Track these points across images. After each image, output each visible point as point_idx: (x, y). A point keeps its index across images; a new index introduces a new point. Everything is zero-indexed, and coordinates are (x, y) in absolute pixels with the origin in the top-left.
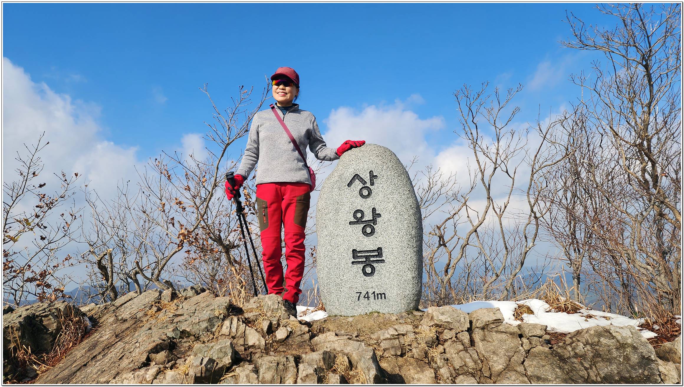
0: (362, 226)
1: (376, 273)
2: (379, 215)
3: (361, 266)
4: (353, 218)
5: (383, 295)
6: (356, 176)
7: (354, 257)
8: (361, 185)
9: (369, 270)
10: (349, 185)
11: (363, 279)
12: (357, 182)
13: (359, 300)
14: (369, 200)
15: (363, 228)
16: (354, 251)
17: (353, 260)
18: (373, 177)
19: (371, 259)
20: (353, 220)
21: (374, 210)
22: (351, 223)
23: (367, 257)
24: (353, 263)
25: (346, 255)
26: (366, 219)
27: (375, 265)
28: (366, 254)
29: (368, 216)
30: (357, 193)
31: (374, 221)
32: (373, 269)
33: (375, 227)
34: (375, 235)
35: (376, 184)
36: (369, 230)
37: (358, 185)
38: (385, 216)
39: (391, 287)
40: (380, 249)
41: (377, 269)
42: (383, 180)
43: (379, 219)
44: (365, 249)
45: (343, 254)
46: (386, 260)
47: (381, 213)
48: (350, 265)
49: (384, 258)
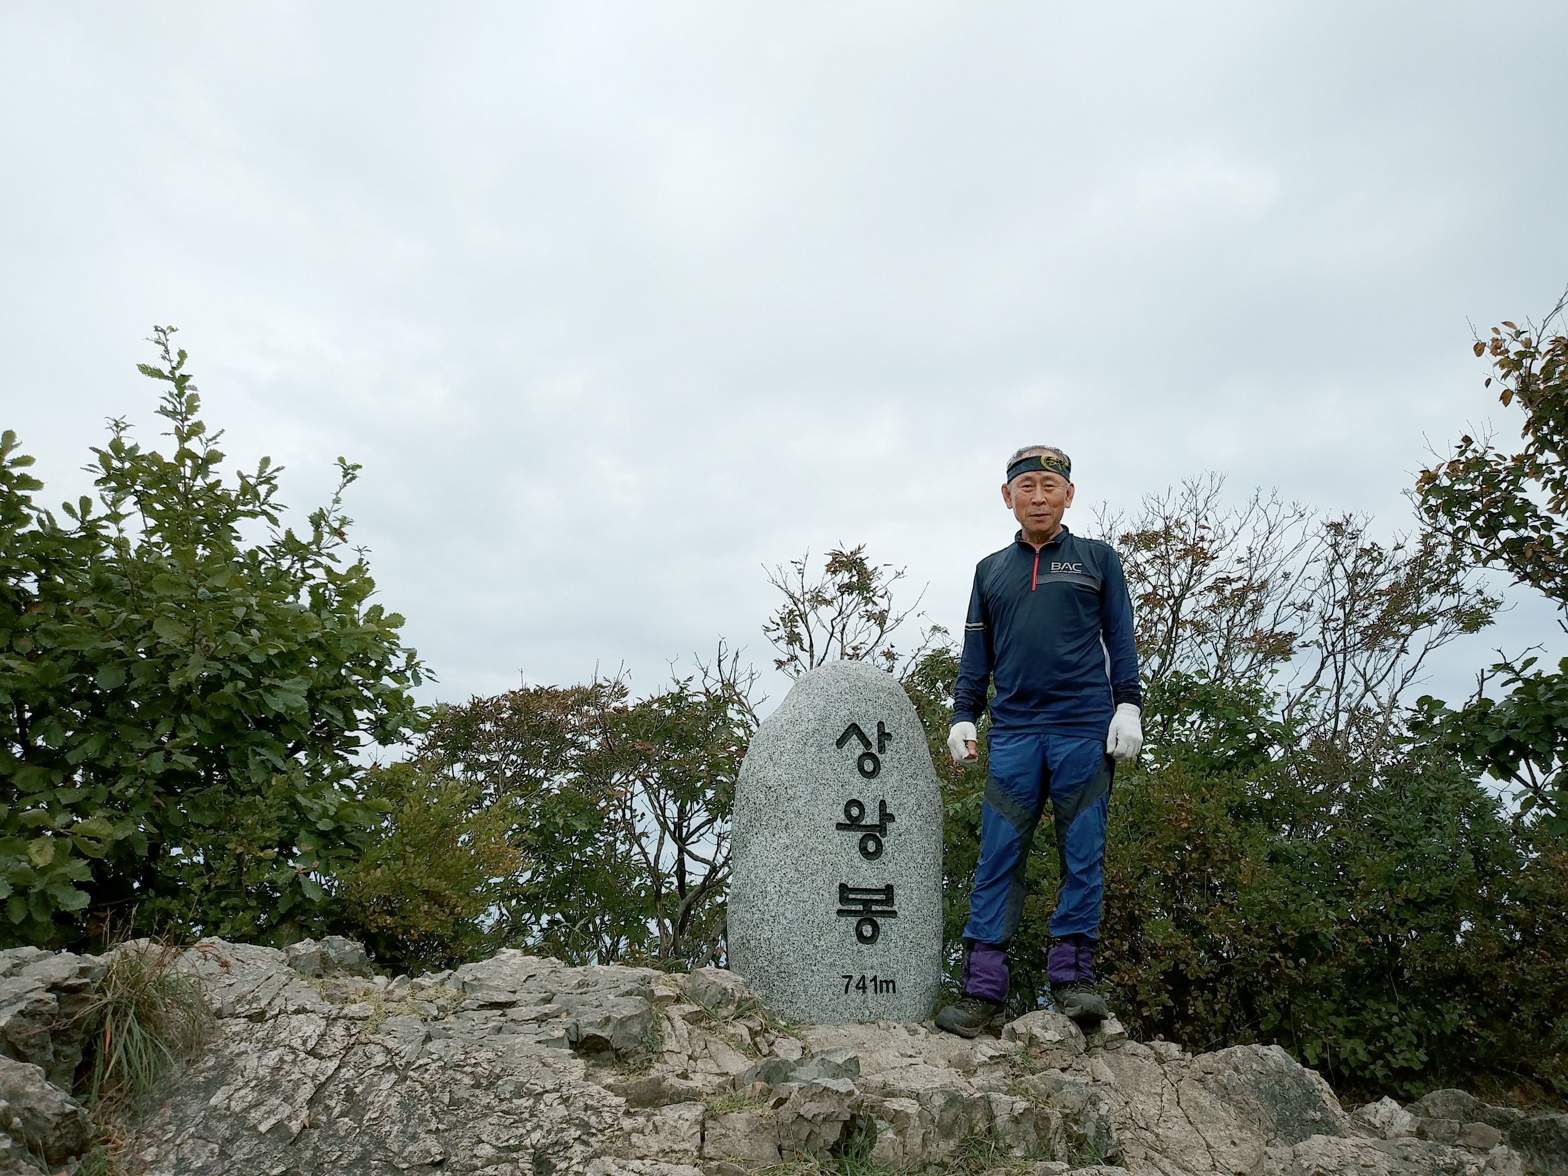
0: (860, 835)
1: (880, 937)
2: (891, 818)
3: (854, 920)
4: (843, 816)
5: (891, 985)
6: (854, 729)
7: (841, 901)
8: (860, 750)
9: (867, 930)
10: (840, 743)
11: (855, 948)
12: (854, 740)
13: (846, 992)
14: (874, 783)
15: (861, 841)
16: (843, 887)
17: (839, 906)
18: (884, 736)
19: (874, 908)
20: (842, 819)
21: (883, 803)
22: (839, 826)
23: (866, 904)
24: (839, 912)
25: (827, 895)
26: (867, 821)
27: (880, 921)
28: (864, 897)
29: (872, 818)
30: (852, 763)
31: (882, 828)
32: (876, 928)
33: (883, 840)
34: (883, 858)
35: (888, 753)
36: (871, 846)
37: (855, 748)
38: (902, 822)
39: (905, 969)
40: (889, 890)
41: (882, 929)
42: (901, 745)
43: (891, 826)
44: (864, 886)
45: (821, 892)
46: (900, 914)
47: (895, 814)
48: (834, 916)
49: (895, 908)
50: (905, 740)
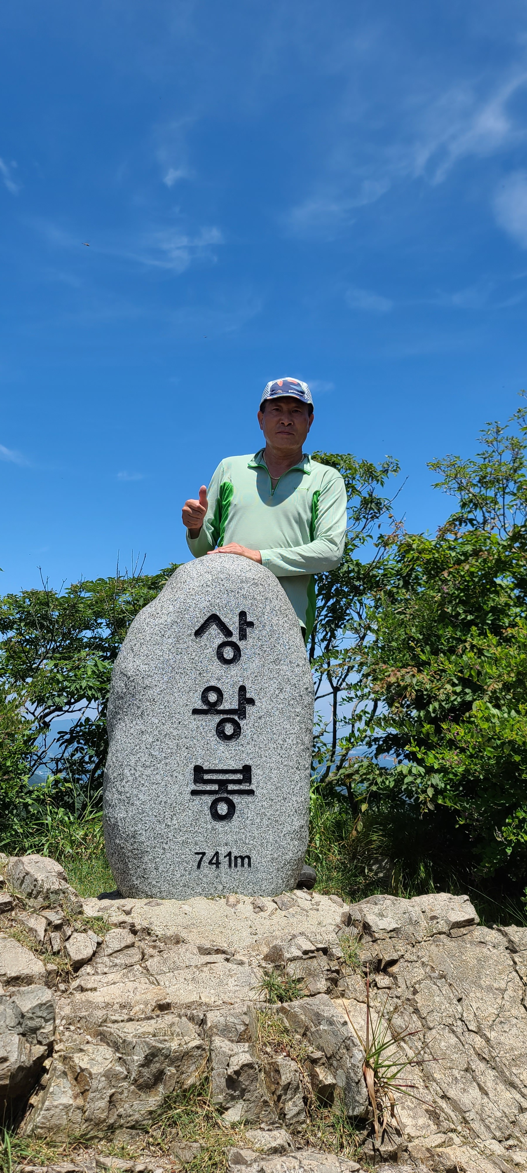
0: (217, 718)
1: (236, 815)
2: (251, 701)
3: (209, 800)
4: (200, 702)
5: (246, 860)
6: (214, 619)
7: (196, 781)
8: (221, 638)
9: (223, 809)
10: (199, 633)
11: (210, 827)
12: (214, 630)
13: (199, 867)
14: (234, 670)
15: (219, 724)
16: (198, 770)
17: (193, 787)
18: (245, 624)
19: (231, 787)
20: (199, 705)
21: (242, 689)
22: (196, 712)
23: (222, 784)
24: (194, 793)
25: (180, 776)
26: (226, 705)
27: (235, 799)
28: (221, 777)
29: (230, 702)
30: (211, 651)
31: (241, 712)
32: (232, 807)
33: (242, 723)
34: (242, 740)
35: (250, 640)
36: (229, 729)
37: (215, 637)
38: (262, 705)
39: (262, 845)
40: (247, 770)
41: (238, 807)
42: (264, 633)
43: (250, 709)
44: (220, 767)
45: (175, 774)
46: (257, 793)
47: (256, 698)
48: (188, 796)
49: (253, 787)
50: (268, 628)
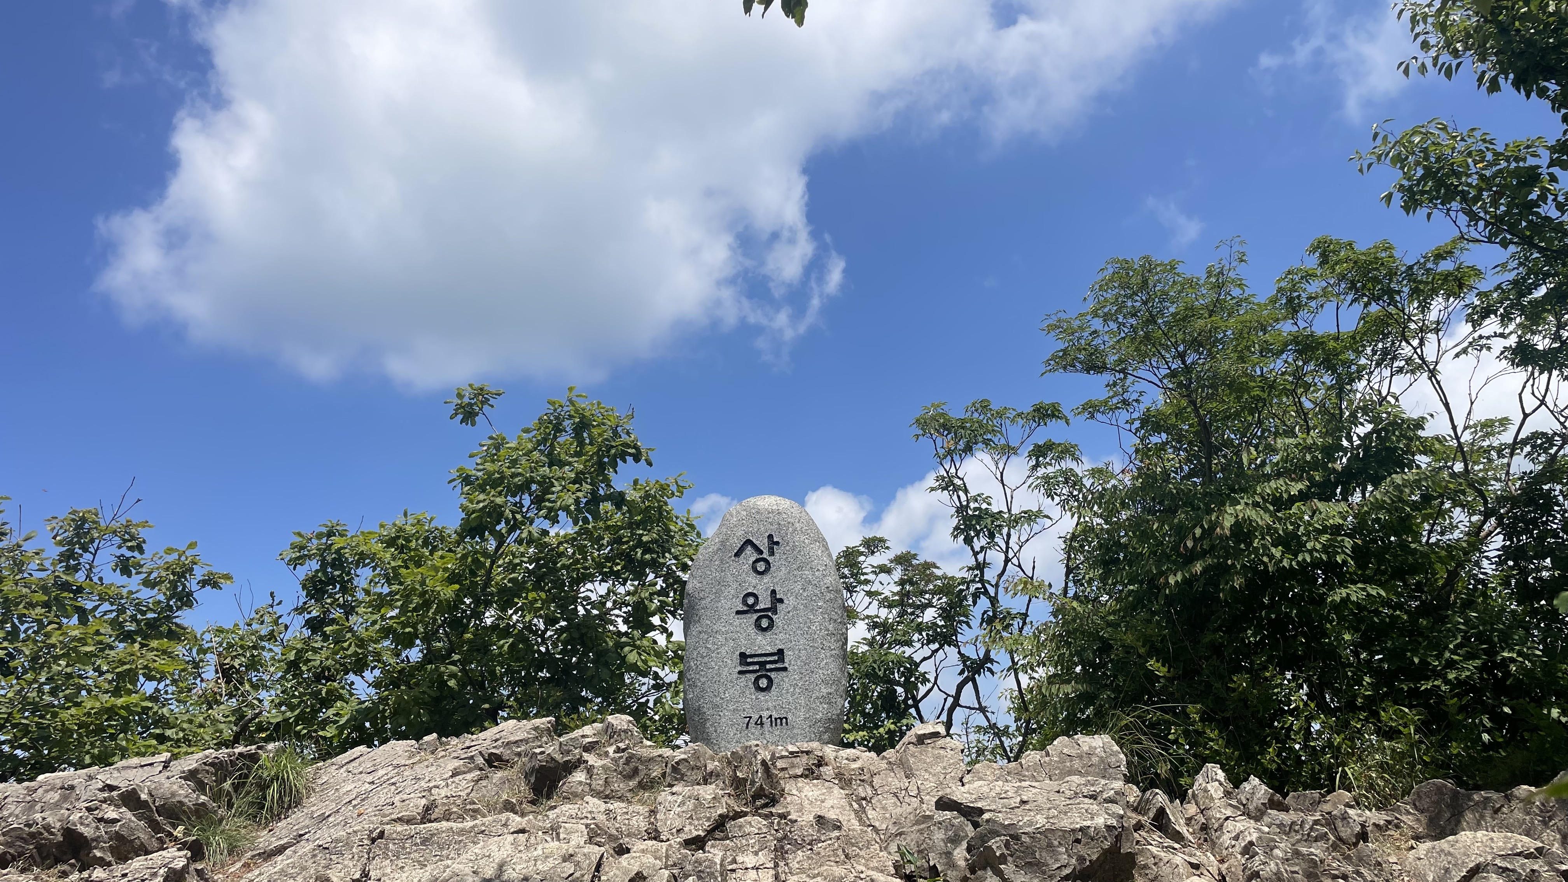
0: (755, 616)
1: (774, 687)
2: (781, 601)
3: (752, 677)
4: (741, 605)
5: (784, 720)
6: (749, 542)
7: (741, 664)
8: (755, 556)
9: (763, 683)
10: (737, 555)
11: (754, 697)
12: (749, 550)
13: (747, 727)
14: (766, 579)
15: (757, 620)
16: (743, 656)
17: (740, 668)
18: (773, 543)
19: (768, 667)
20: (741, 607)
21: (774, 592)
22: (738, 613)
23: (762, 664)
24: (740, 672)
25: (729, 662)
26: (761, 606)
27: (773, 675)
28: (760, 660)
29: (764, 603)
30: (747, 567)
31: (773, 609)
32: (770, 681)
33: (774, 617)
34: (775, 630)
35: (777, 556)
36: (765, 623)
37: (750, 555)
38: (790, 602)
39: (796, 708)
40: (781, 652)
41: (775, 681)
42: (788, 548)
43: (780, 606)
44: (759, 652)
45: (725, 660)
46: (790, 668)
47: (784, 598)
48: (736, 676)
49: (786, 665)
50: (791, 544)
